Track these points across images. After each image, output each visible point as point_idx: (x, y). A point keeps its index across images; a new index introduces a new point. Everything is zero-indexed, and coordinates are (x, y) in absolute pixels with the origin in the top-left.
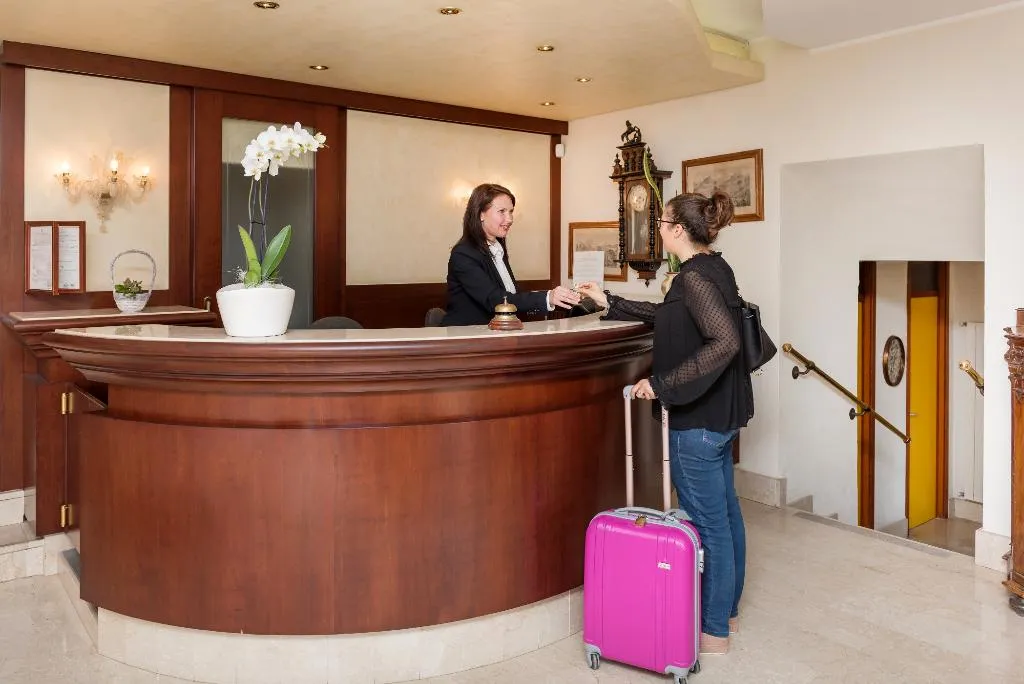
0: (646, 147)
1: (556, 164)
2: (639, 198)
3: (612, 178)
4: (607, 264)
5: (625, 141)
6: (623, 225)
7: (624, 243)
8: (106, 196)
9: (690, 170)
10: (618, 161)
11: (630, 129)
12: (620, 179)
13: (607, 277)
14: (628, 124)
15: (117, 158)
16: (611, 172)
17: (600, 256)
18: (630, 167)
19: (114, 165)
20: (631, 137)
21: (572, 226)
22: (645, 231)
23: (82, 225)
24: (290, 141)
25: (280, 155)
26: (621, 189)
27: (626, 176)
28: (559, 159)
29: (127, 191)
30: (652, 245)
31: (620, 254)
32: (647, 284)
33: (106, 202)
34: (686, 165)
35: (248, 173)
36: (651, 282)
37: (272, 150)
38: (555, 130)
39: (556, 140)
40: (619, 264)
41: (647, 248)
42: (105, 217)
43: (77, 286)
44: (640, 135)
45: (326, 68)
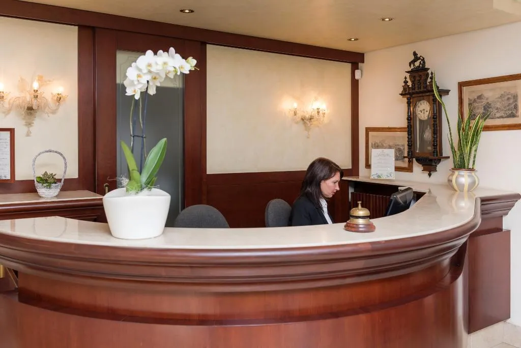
0: (429, 72)
1: (355, 84)
2: (424, 110)
3: (401, 94)
4: (397, 159)
5: (412, 67)
6: (410, 129)
7: (411, 144)
8: (30, 109)
9: (465, 89)
10: (406, 82)
11: (416, 57)
12: (408, 96)
13: (397, 169)
14: (415, 54)
15: (39, 80)
16: (401, 90)
17: (392, 152)
18: (416, 86)
19: (36, 85)
20: (417, 64)
21: (368, 130)
22: (428, 135)
23: (12, 131)
24: (165, 63)
25: (157, 77)
26: (409, 103)
27: (413, 93)
28: (357, 81)
29: (46, 105)
30: (435, 146)
31: (408, 152)
32: (430, 175)
33: (31, 113)
34: (461, 85)
35: (129, 92)
36: (433, 174)
37: (150, 72)
38: (355, 59)
39: (355, 67)
40: (407, 160)
41: (430, 148)
42: (29, 124)
43: (9, 177)
44: (424, 62)
45: (192, 11)
